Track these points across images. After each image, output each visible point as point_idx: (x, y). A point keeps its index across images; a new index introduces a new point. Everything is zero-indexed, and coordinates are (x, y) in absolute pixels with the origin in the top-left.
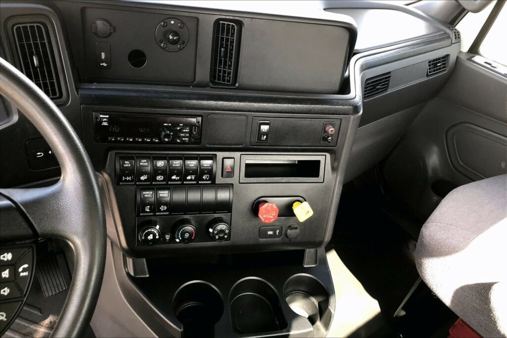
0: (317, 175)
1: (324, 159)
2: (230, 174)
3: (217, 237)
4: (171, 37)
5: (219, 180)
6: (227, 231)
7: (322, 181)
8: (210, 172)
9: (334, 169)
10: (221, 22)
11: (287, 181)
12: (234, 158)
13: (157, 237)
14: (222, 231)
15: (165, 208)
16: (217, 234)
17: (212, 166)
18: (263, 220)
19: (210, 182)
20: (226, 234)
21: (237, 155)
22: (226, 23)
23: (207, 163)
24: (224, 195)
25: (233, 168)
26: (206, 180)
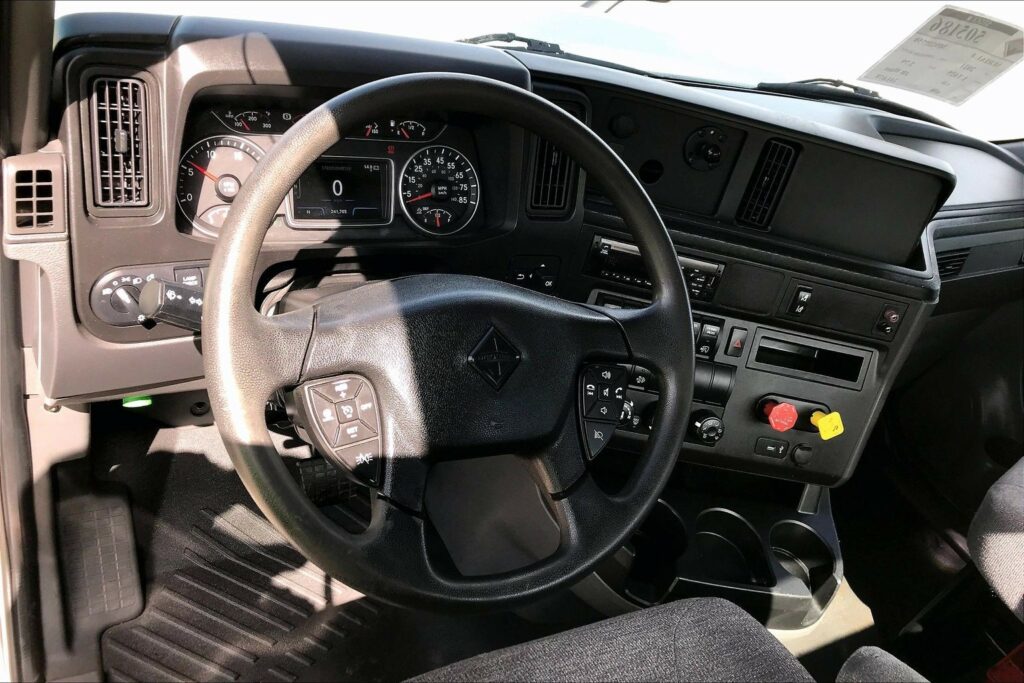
0: (854, 379)
1: (870, 358)
2: (738, 352)
3: (705, 436)
4: (710, 152)
5: (720, 357)
6: (720, 431)
7: (859, 388)
8: (712, 342)
9: (881, 374)
10: (774, 142)
11: (812, 378)
12: (746, 330)
13: (629, 417)
14: (712, 429)
15: (643, 380)
16: (706, 432)
17: (716, 335)
18: (774, 425)
19: (707, 357)
20: (717, 434)
21: (753, 326)
22: (781, 144)
23: (711, 329)
24: (722, 381)
25: (743, 343)
26: (704, 354)
